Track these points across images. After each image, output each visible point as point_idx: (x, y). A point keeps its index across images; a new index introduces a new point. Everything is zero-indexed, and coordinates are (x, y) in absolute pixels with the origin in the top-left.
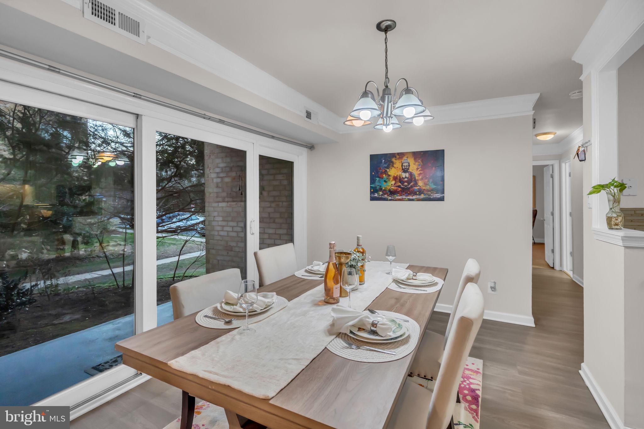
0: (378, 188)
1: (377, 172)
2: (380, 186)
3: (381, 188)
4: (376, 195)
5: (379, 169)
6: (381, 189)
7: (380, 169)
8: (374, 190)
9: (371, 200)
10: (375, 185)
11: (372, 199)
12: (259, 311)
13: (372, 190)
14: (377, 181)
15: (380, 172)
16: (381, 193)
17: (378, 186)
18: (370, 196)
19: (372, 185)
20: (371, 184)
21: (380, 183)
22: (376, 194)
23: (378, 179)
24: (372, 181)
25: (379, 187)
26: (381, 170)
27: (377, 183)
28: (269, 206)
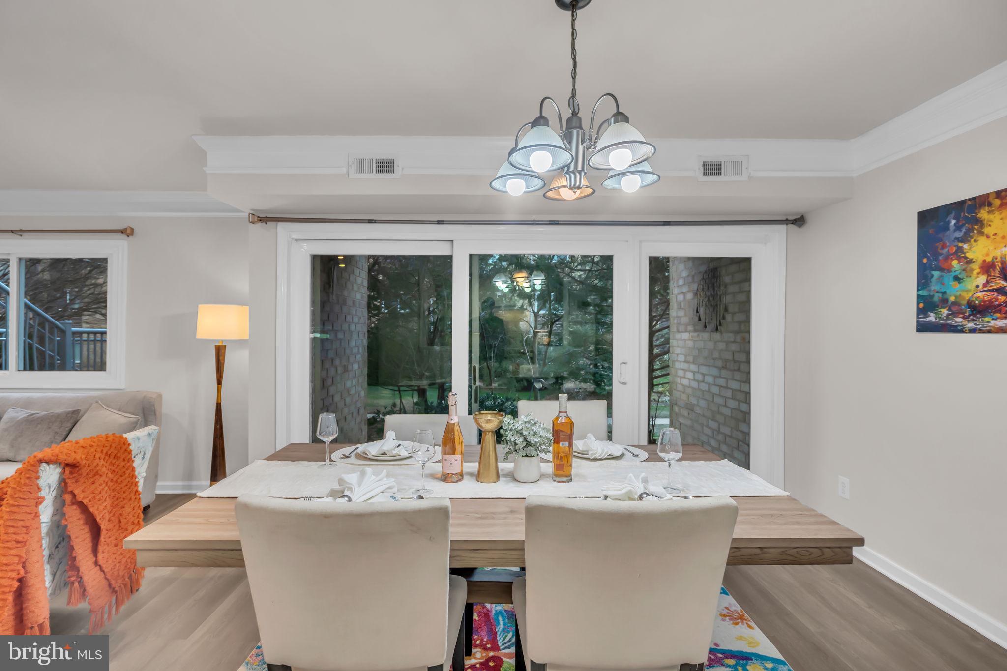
0: (937, 298)
1: (936, 255)
2: (942, 292)
3: (946, 297)
4: (932, 317)
5: (940, 247)
6: (944, 302)
7: (944, 246)
8: (926, 305)
9: (918, 331)
10: (930, 290)
11: (923, 328)
12: (370, 456)
13: (921, 305)
14: (933, 280)
15: (941, 254)
16: (945, 312)
17: (938, 292)
18: (917, 322)
19: (921, 293)
20: (918, 290)
21: (943, 284)
22: (932, 314)
23: (936, 274)
24: (923, 280)
25: (940, 295)
26: (945, 250)
27: (934, 286)
28: (732, 339)
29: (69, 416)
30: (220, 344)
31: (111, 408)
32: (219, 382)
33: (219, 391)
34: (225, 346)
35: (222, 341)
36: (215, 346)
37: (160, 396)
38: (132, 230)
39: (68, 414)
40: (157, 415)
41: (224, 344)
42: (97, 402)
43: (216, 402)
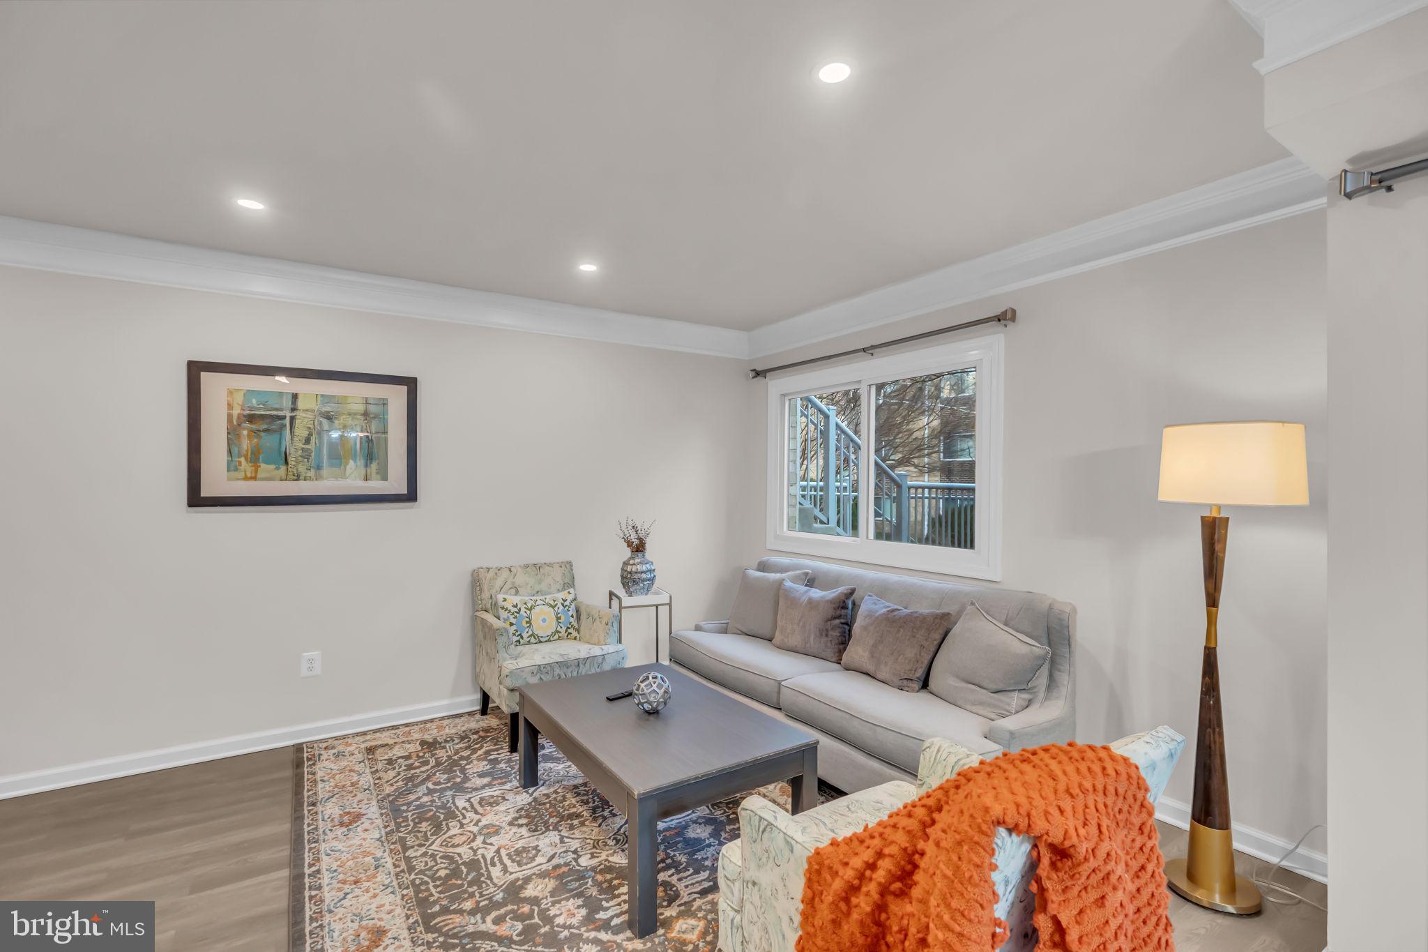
29: (937, 621)
30: (1215, 514)
31: (993, 618)
32: (1212, 601)
33: (1211, 621)
34: (1228, 519)
35: (1219, 507)
36: (1202, 518)
37: (1074, 610)
38: (1014, 312)
39: (936, 618)
40: (1073, 646)
41: (1223, 515)
42: (972, 604)
43: (1204, 643)
